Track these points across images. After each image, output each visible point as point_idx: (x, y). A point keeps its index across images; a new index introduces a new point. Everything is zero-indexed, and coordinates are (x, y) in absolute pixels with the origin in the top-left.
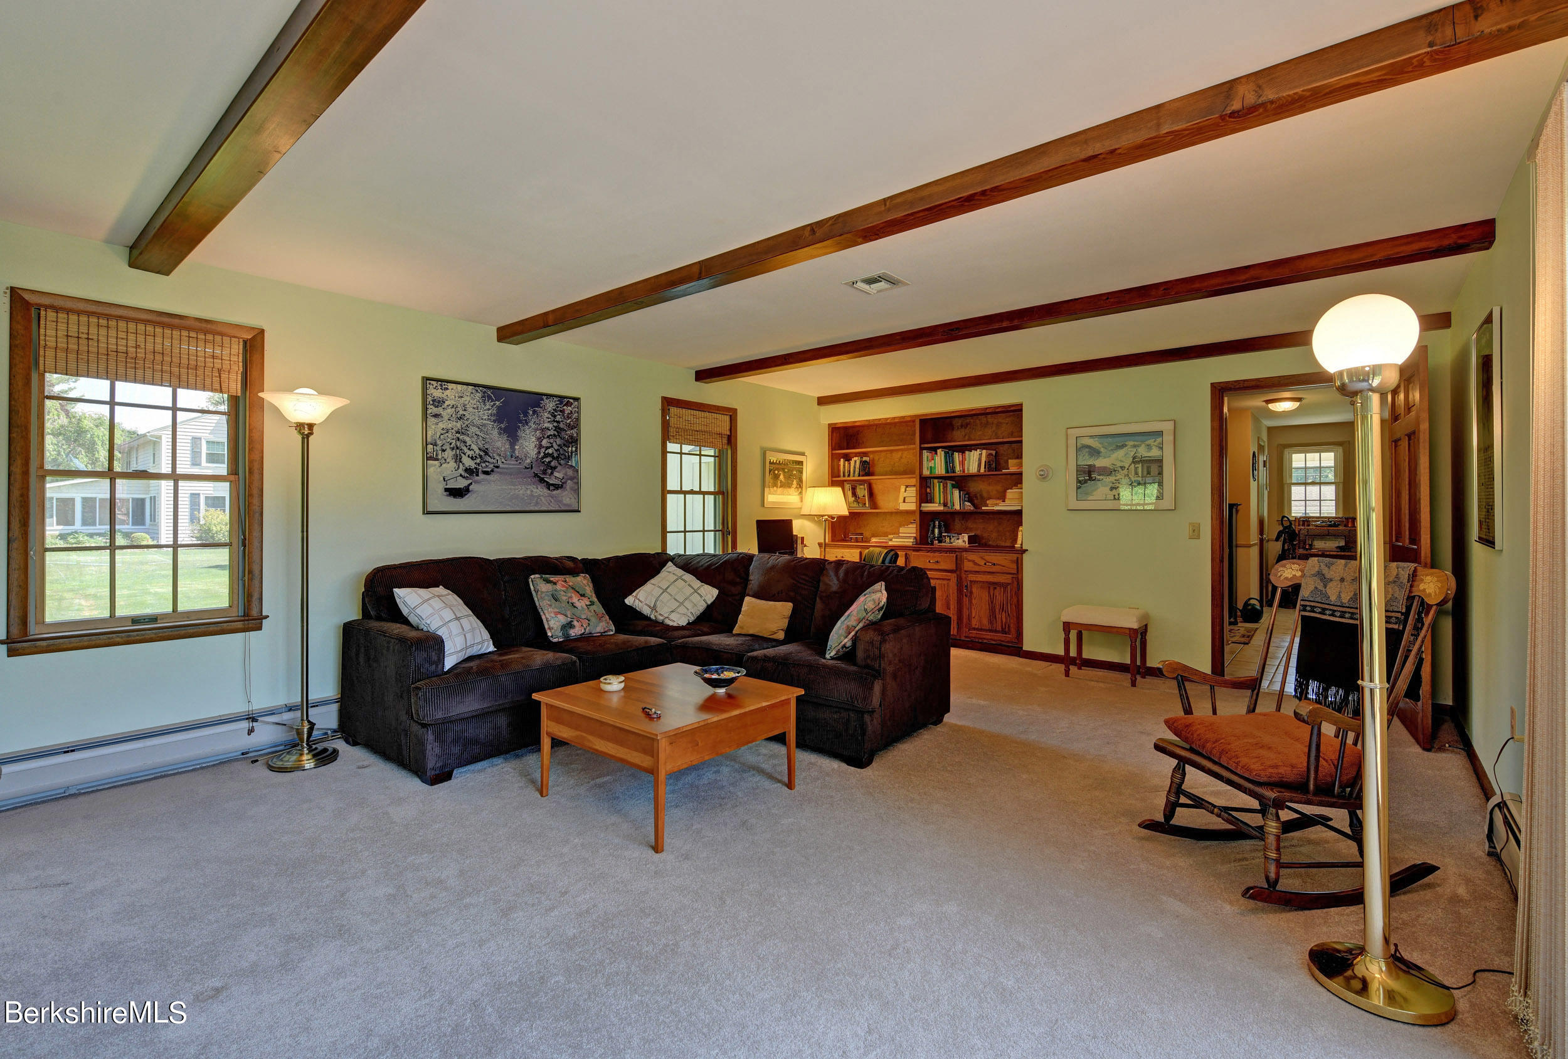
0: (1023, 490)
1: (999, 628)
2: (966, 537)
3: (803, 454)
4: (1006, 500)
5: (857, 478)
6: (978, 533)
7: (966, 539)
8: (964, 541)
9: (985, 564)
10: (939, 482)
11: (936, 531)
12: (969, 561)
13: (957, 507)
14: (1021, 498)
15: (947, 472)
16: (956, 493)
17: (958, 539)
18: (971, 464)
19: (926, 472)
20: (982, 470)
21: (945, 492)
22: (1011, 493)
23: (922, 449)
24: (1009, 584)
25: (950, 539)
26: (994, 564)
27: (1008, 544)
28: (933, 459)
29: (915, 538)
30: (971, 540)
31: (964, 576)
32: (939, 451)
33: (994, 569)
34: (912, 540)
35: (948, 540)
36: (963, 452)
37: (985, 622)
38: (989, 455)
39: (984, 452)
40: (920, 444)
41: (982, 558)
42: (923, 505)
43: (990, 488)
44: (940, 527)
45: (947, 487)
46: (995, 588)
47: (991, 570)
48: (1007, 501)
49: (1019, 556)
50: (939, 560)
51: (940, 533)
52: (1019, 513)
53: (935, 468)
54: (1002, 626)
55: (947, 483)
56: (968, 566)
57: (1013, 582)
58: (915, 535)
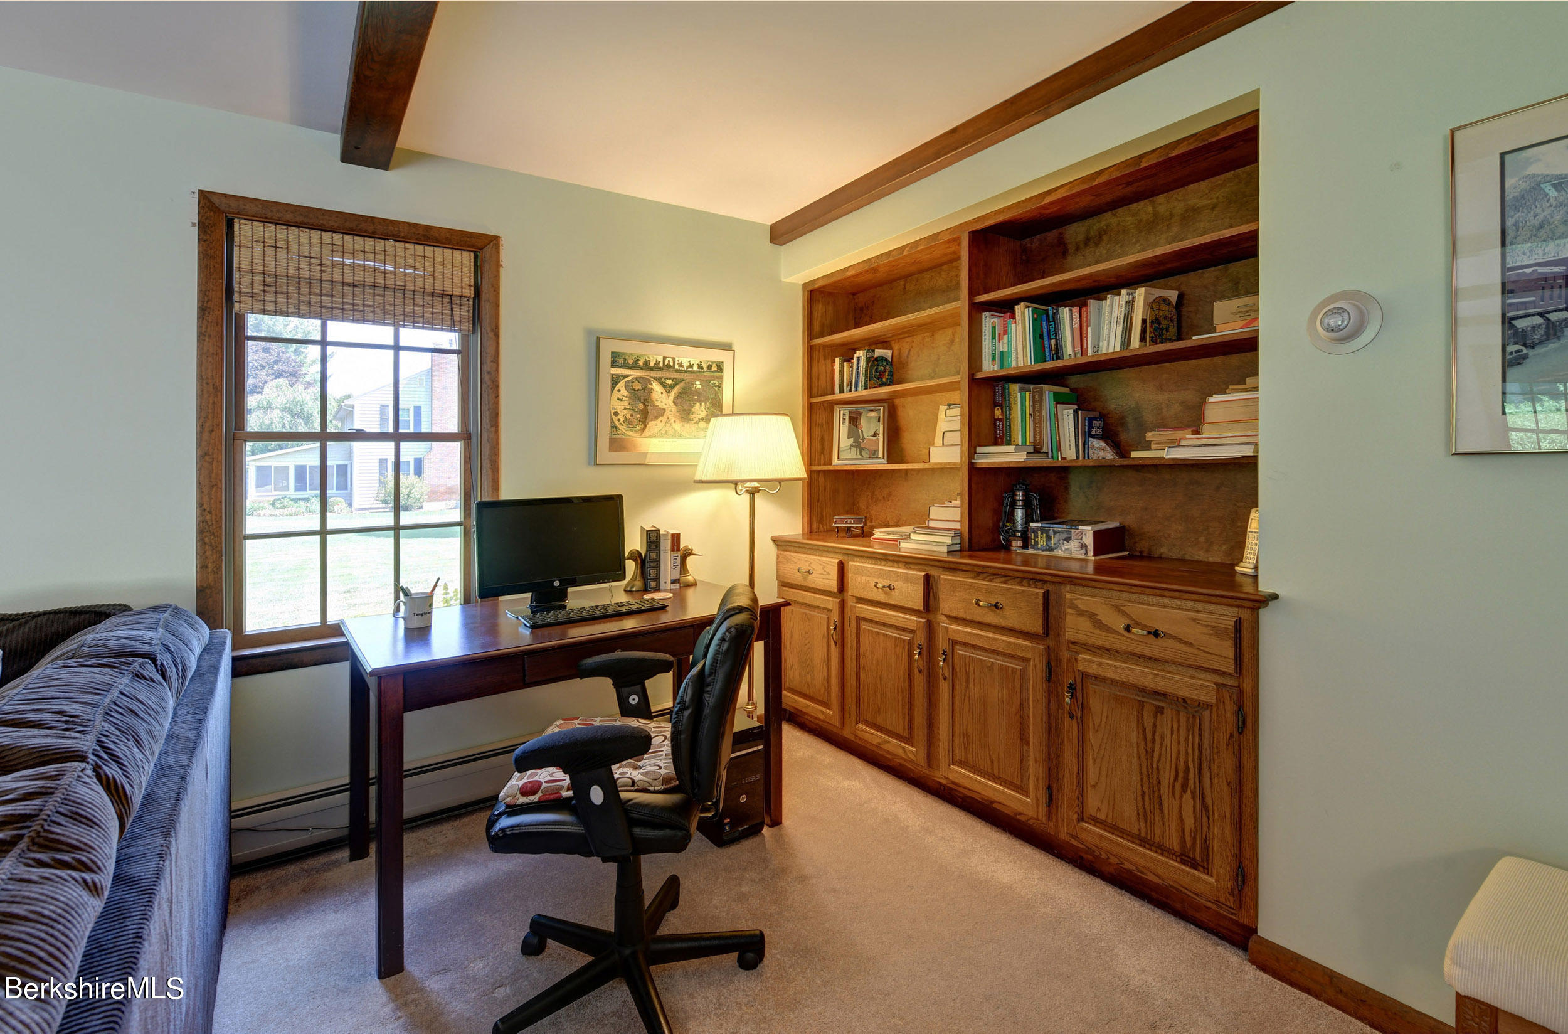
0: (1261, 394)
1: (1172, 842)
2: (1087, 534)
3: (727, 347)
4: (1205, 428)
5: (862, 393)
6: (1130, 520)
7: (1089, 540)
8: (1083, 546)
9: (1128, 629)
10: (1022, 390)
11: (1019, 515)
12: (1081, 613)
13: (1069, 452)
14: (1251, 420)
15: (1040, 357)
16: (1067, 415)
17: (1068, 539)
18: (1104, 332)
19: (989, 367)
20: (1135, 343)
21: (1037, 416)
22: (1220, 406)
23: (977, 309)
24: (1208, 706)
25: (1049, 538)
26: (1156, 634)
27: (1216, 557)
28: (1005, 333)
29: (958, 533)
30: (1105, 542)
31: (1065, 655)
32: (1019, 309)
33: (1155, 648)
34: (949, 540)
35: (1041, 540)
36: (1083, 305)
37: (1128, 811)
38: (1154, 305)
39: (1141, 293)
40: (973, 293)
41: (1118, 609)
42: (979, 450)
43: (1163, 397)
44: (1027, 505)
45: (1041, 401)
46: (1159, 711)
47: (1147, 651)
48: (1208, 433)
49: (1245, 615)
50: (1001, 600)
51: (1028, 518)
52: (1248, 465)
53: (1009, 353)
54: (1182, 840)
55: (1041, 393)
56: (1075, 627)
57: (1220, 701)
58: (958, 526)
